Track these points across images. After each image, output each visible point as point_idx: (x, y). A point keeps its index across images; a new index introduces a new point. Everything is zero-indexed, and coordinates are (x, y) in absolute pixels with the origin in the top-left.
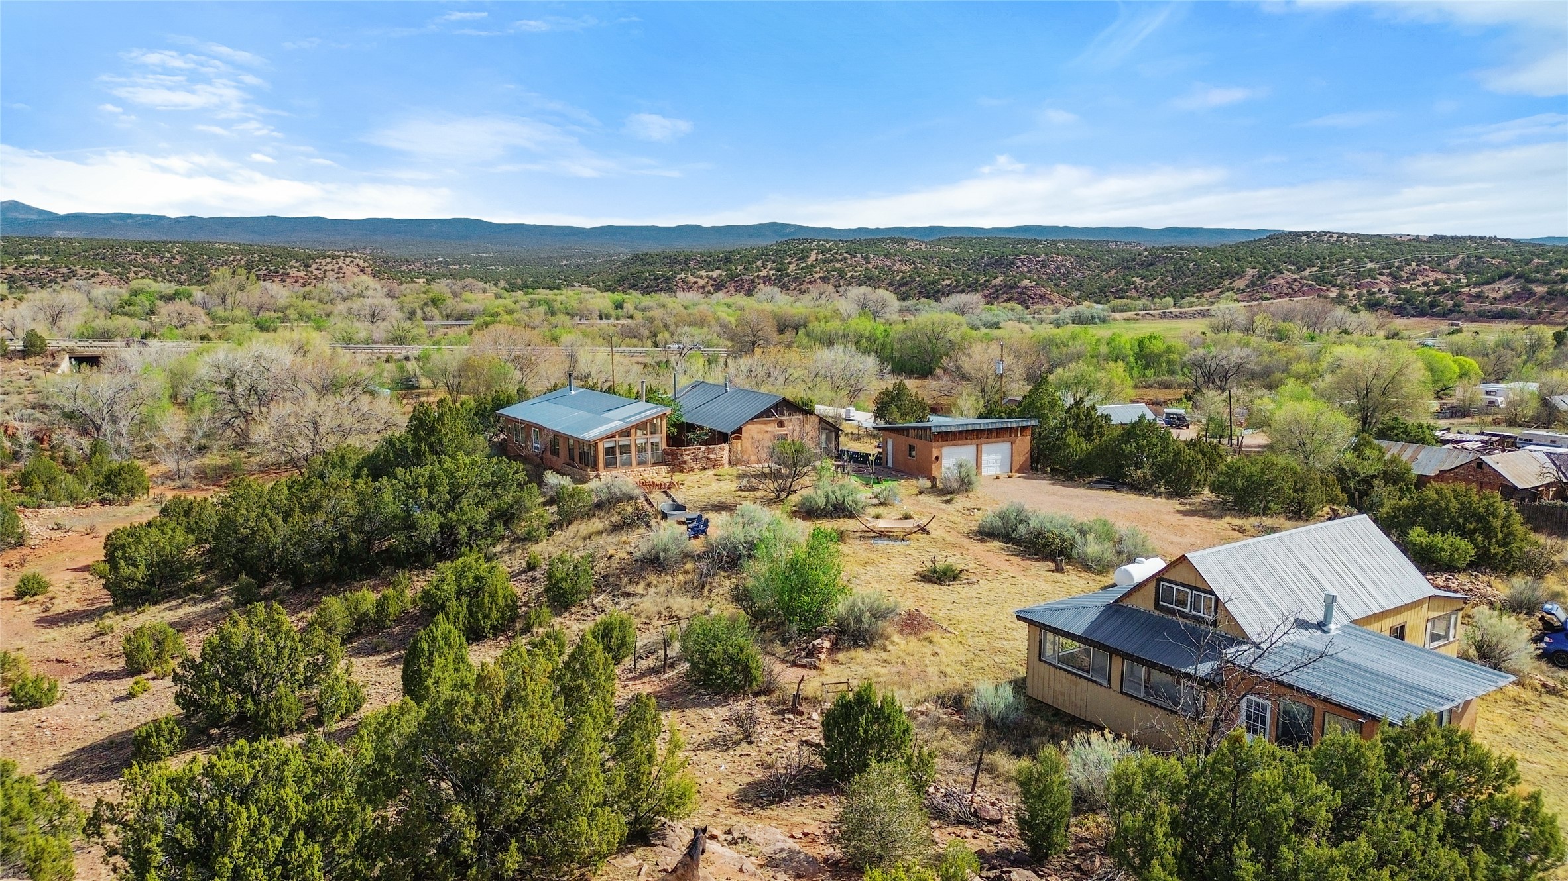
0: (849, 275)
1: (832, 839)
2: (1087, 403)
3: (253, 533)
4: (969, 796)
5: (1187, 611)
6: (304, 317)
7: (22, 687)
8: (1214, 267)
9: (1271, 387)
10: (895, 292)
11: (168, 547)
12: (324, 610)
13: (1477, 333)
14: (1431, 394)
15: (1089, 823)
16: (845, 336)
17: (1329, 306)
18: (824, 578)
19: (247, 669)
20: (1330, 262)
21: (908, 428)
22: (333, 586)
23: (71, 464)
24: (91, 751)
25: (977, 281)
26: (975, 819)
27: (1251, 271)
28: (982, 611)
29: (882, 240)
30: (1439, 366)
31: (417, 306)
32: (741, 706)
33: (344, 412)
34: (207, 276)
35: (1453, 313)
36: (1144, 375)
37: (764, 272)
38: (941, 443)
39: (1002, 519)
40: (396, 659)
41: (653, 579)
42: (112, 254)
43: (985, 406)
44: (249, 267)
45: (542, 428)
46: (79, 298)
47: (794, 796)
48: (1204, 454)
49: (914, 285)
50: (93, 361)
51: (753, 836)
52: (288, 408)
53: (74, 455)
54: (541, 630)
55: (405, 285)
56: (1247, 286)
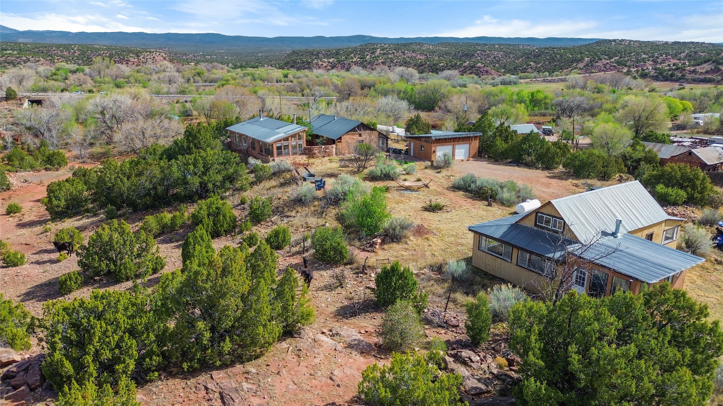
0: (395, 61)
1: (379, 334)
2: (506, 125)
3: (113, 186)
4: (443, 313)
5: (550, 227)
6: (137, 81)
7: (8, 257)
8: (569, 57)
9: (593, 116)
10: (417, 69)
11: (74, 192)
12: (146, 222)
13: (692, 89)
14: (669, 119)
15: (499, 327)
16: (393, 91)
17: (623, 76)
18: (379, 210)
19: (111, 250)
20: (625, 54)
21: (421, 137)
22: (151, 211)
23: (31, 151)
24: (41, 286)
25: (456, 64)
26: (446, 325)
27: (587, 59)
28: (452, 225)
29: (411, 44)
30: (673, 105)
31: (191, 76)
32: (338, 270)
33: (157, 128)
34: (91, 61)
35: (681, 80)
36: (534, 110)
37: (355, 60)
38: (436, 144)
39: (464, 181)
40: (180, 245)
41: (299, 209)
42: (46, 50)
43: (458, 125)
44: (111, 57)
45: (247, 137)
46: (31, 72)
47: (362, 313)
48: (560, 149)
49: (426, 66)
50: (39, 102)
51: (342, 333)
52: (130, 126)
53: (32, 147)
54: (247, 232)
55: (185, 66)
56: (584, 66)
